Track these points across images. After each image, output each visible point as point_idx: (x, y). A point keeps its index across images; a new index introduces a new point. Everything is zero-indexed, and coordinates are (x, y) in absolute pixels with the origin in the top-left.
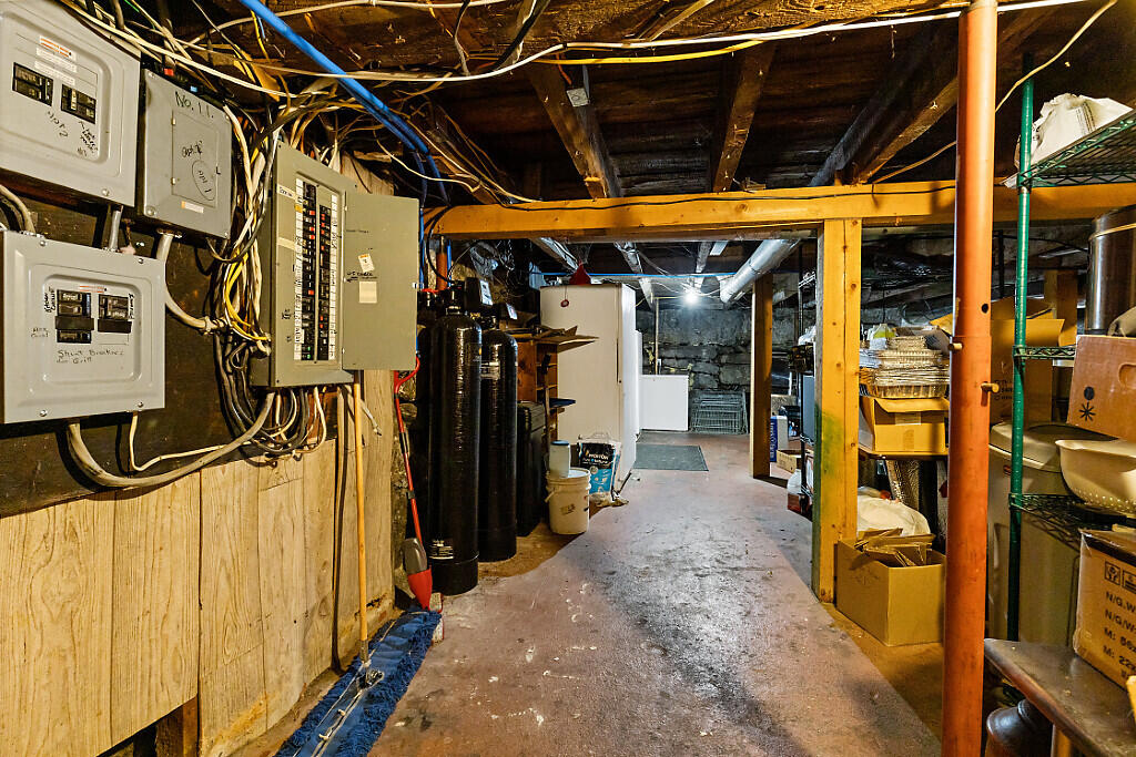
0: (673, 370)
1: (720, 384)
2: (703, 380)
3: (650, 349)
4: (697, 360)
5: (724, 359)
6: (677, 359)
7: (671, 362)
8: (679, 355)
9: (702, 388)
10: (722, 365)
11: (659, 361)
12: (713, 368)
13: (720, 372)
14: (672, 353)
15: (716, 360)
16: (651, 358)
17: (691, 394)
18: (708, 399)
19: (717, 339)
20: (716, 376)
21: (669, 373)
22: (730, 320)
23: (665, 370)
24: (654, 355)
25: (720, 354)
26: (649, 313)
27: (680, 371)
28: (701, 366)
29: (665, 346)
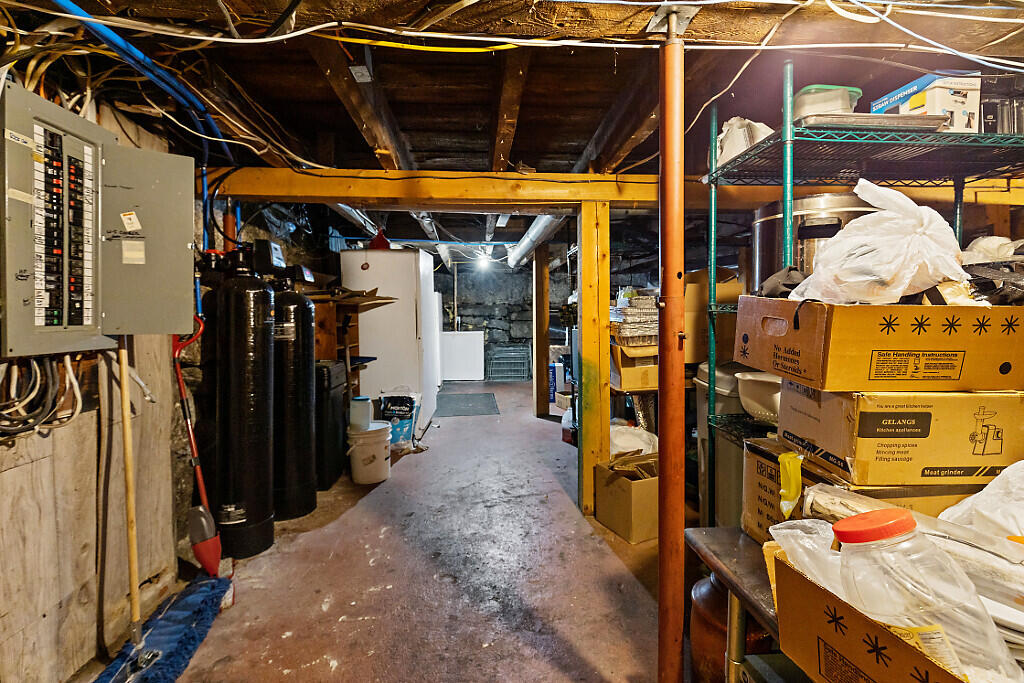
0: (471, 327)
1: (511, 338)
2: (497, 334)
3: (449, 308)
4: (491, 317)
5: (513, 316)
6: (474, 317)
7: (469, 320)
8: (476, 314)
9: (495, 342)
10: (511, 321)
11: (458, 319)
12: (504, 325)
13: (510, 328)
14: (469, 311)
15: (506, 317)
16: (451, 316)
17: (487, 348)
18: (501, 351)
19: (507, 299)
20: (507, 331)
21: (467, 330)
22: (517, 282)
23: (464, 327)
24: (453, 313)
25: (510, 313)
26: (449, 276)
27: (477, 328)
28: (495, 323)
29: (463, 305)
